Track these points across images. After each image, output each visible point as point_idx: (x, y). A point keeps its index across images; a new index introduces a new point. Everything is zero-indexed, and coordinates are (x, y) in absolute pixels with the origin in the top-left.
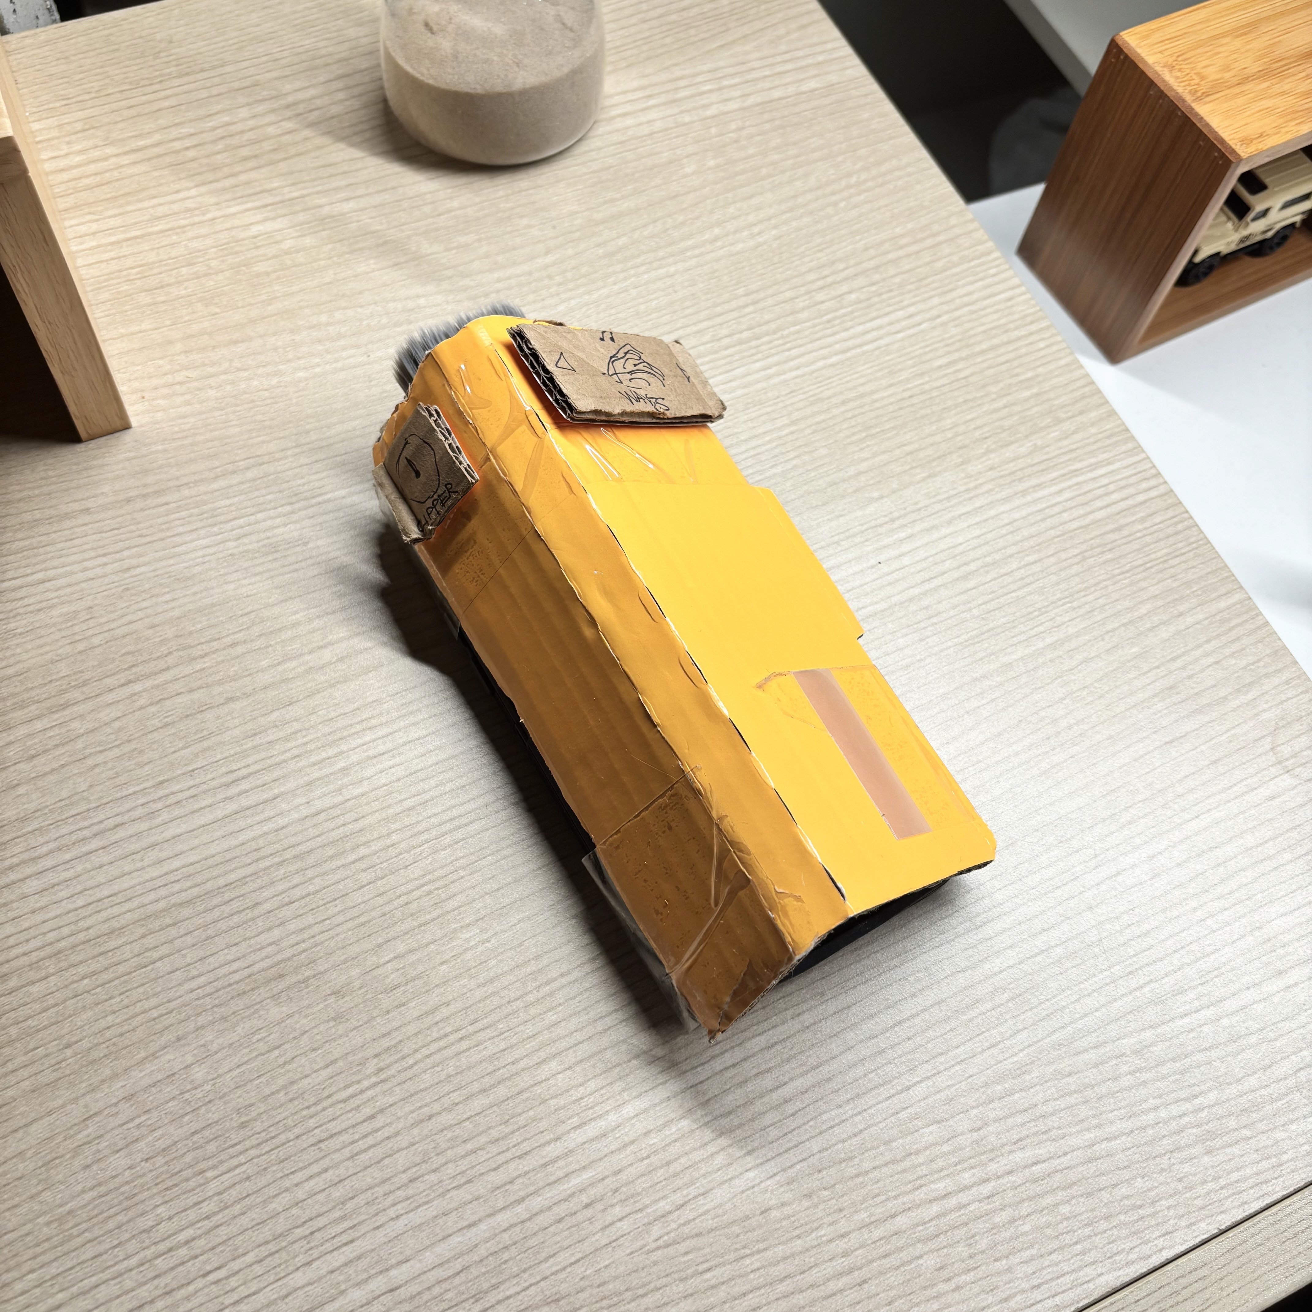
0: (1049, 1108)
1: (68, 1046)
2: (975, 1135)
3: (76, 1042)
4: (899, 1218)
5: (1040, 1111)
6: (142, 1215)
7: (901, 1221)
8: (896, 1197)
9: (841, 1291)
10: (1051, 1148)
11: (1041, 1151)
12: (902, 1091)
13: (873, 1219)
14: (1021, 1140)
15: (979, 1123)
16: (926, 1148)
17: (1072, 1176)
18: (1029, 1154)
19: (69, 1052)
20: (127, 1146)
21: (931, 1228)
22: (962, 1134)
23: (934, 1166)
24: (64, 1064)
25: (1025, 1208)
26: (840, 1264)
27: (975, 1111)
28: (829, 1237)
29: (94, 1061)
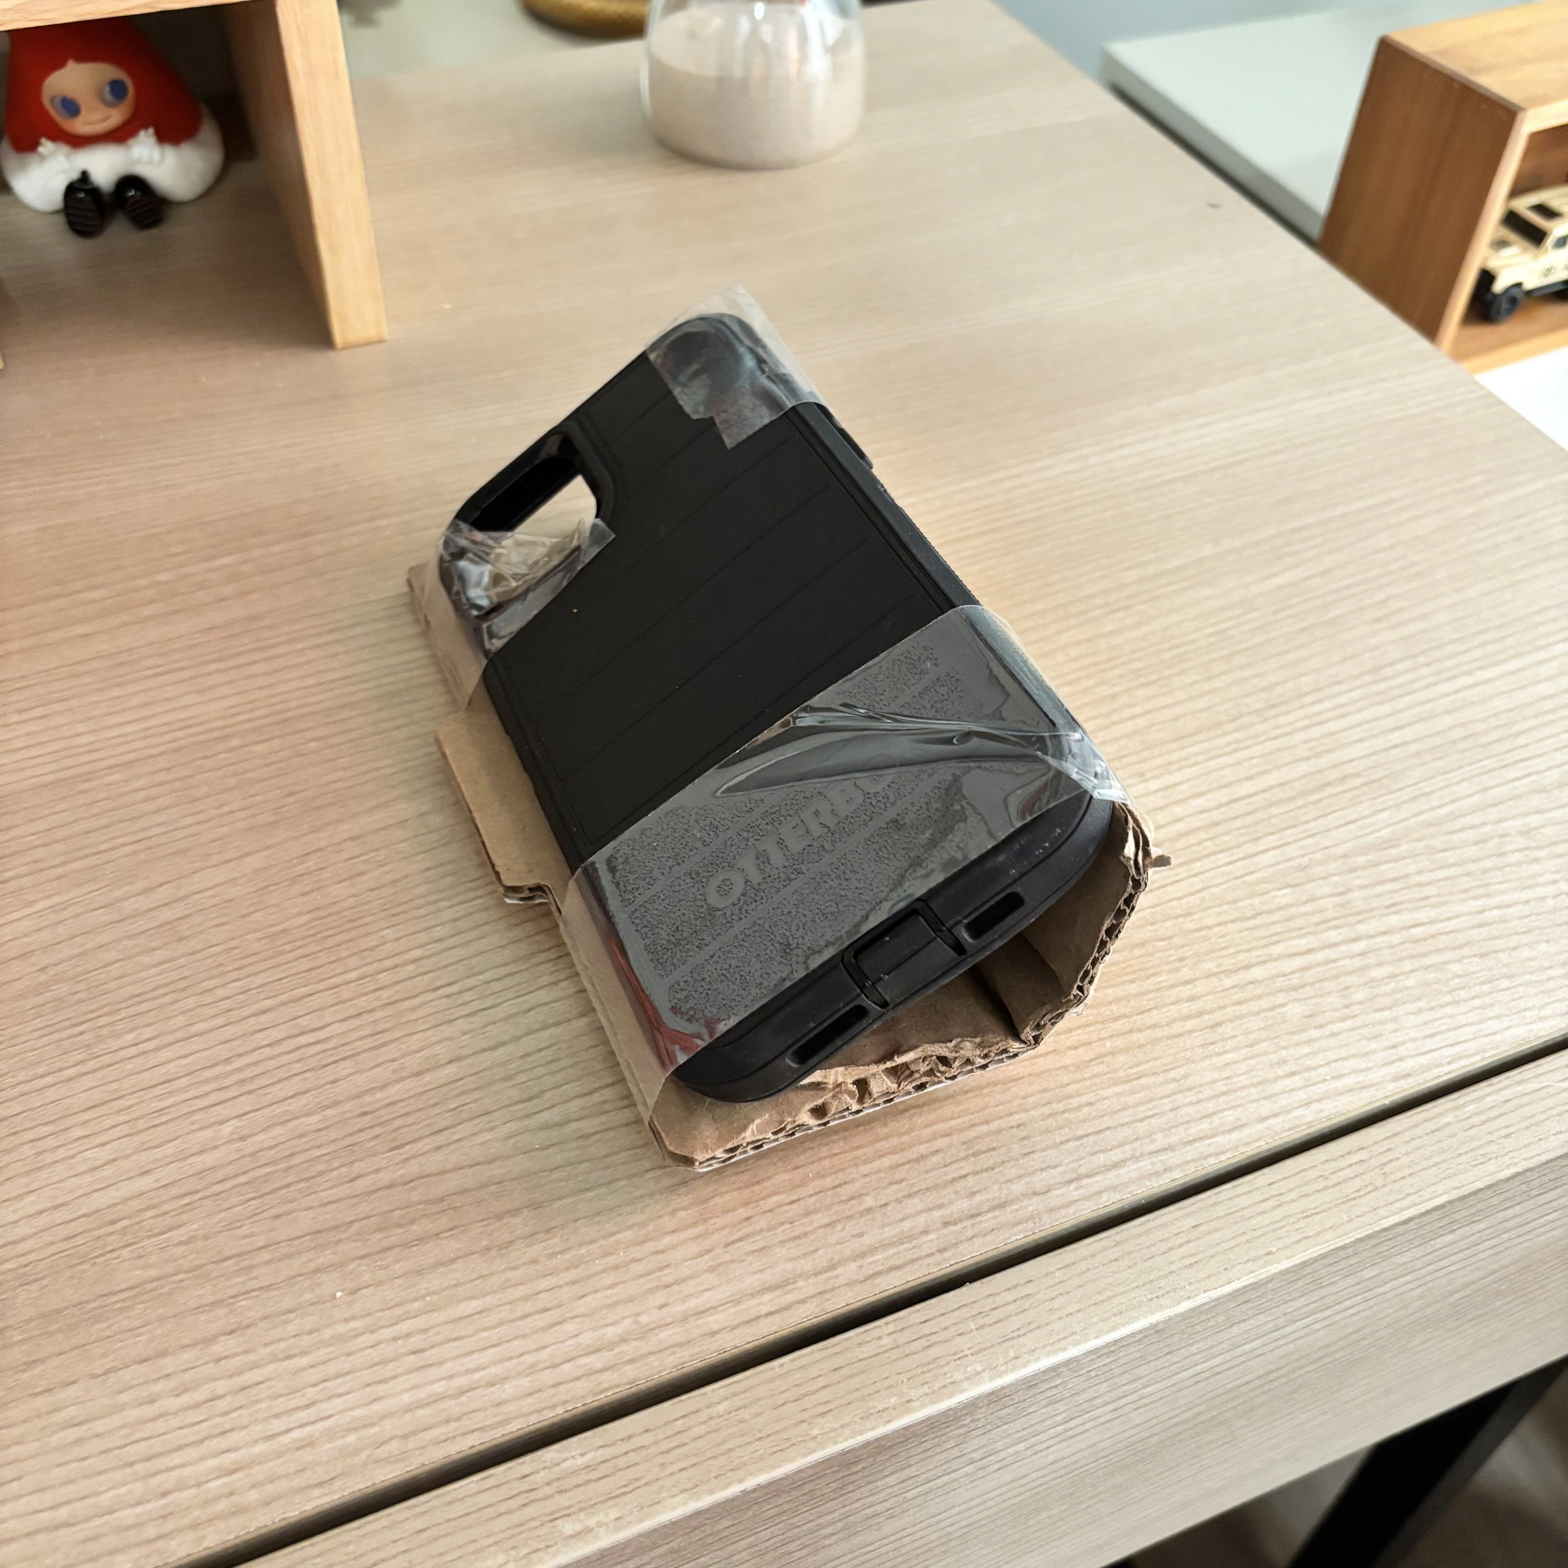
0: (1425, 878)
1: (291, 794)
2: (1338, 899)
3: (300, 791)
4: (1253, 970)
5: (1413, 880)
6: (364, 936)
7: (1257, 973)
8: (1249, 950)
9: (1190, 1032)
10: (1432, 913)
11: (1421, 916)
12: (1244, 858)
13: (1222, 968)
14: (1394, 905)
15: (1341, 889)
16: (1280, 909)
17: (1461, 938)
18: (1405, 918)
19: (292, 799)
20: (350, 878)
21: (1295, 980)
22: (1321, 898)
23: (1292, 925)
24: (284, 809)
25: (1408, 965)
26: (1185, 1008)
27: (1336, 878)
28: (1169, 983)
29: (318, 808)
